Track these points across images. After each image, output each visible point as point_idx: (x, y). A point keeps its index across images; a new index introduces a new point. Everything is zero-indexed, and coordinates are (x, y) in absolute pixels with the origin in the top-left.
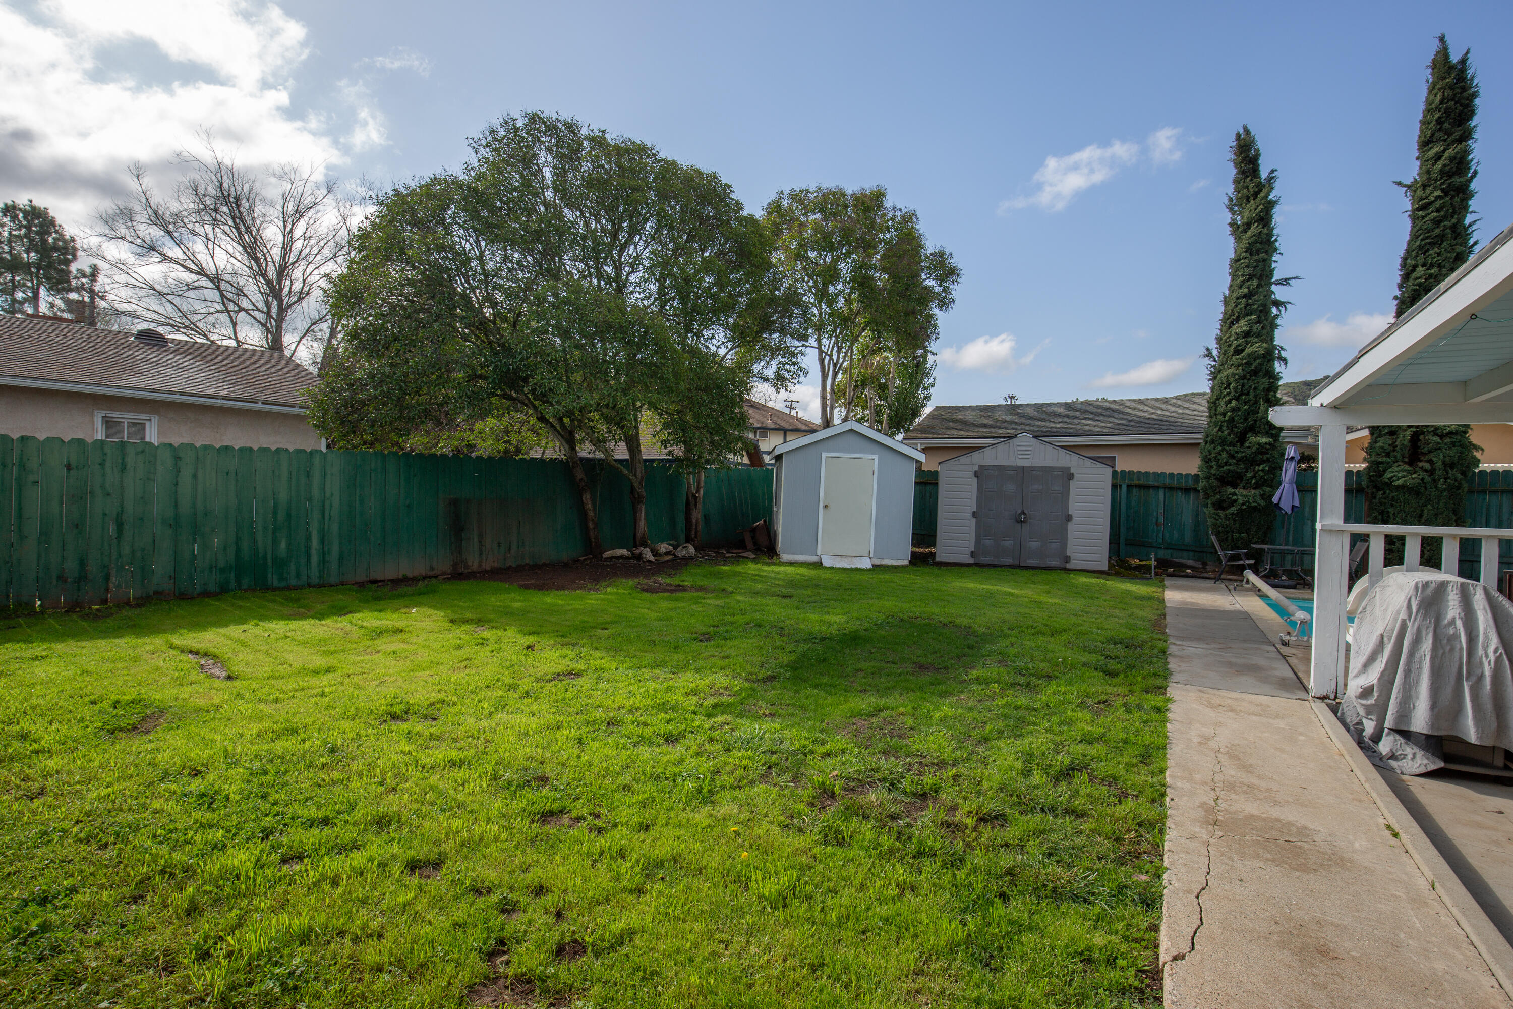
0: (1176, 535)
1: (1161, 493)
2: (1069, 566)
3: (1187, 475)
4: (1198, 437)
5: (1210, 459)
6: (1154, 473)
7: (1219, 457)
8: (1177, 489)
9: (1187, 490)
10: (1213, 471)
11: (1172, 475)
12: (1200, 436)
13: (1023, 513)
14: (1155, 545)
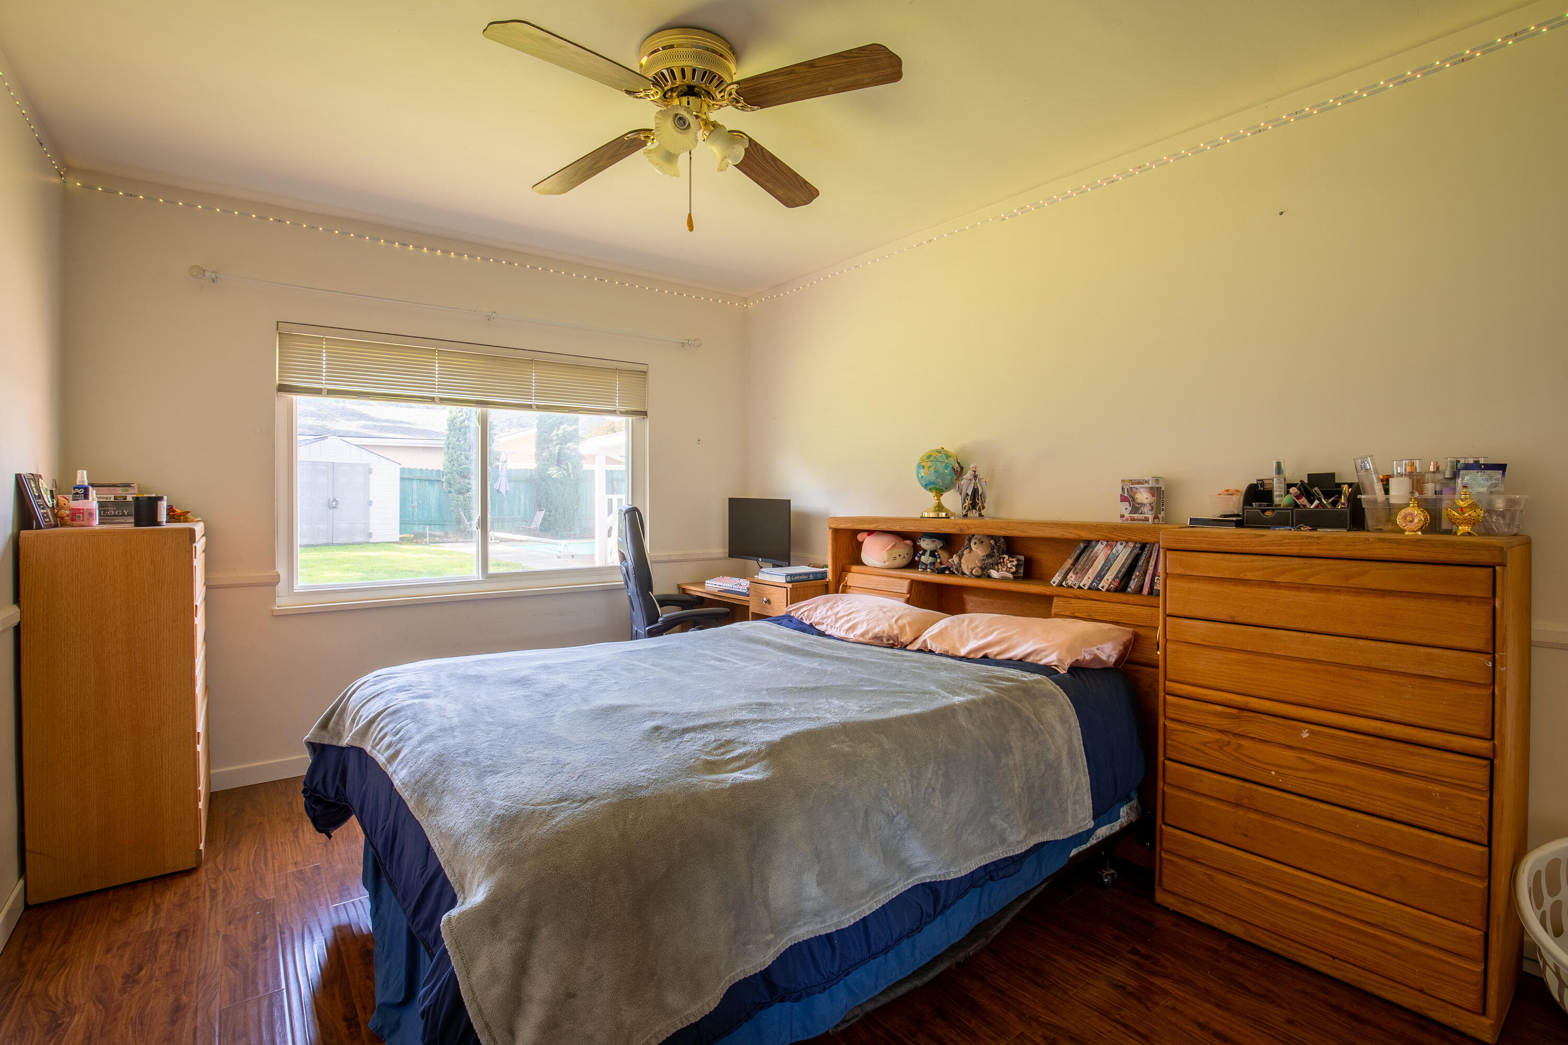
0: (426, 515)
1: (415, 483)
2: (372, 540)
3: (432, 471)
4: (442, 444)
5: (452, 460)
6: (408, 469)
7: (459, 459)
8: (425, 480)
9: (431, 481)
10: (454, 468)
11: (421, 470)
12: (443, 442)
13: (335, 500)
14: (412, 522)
